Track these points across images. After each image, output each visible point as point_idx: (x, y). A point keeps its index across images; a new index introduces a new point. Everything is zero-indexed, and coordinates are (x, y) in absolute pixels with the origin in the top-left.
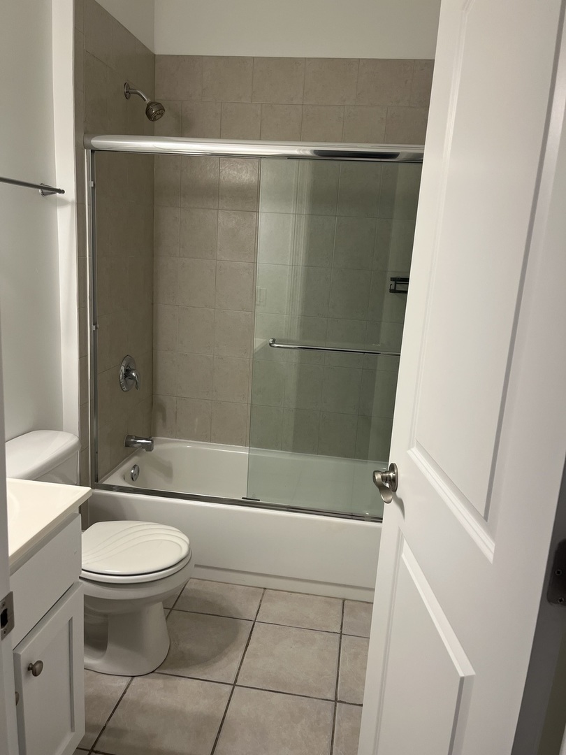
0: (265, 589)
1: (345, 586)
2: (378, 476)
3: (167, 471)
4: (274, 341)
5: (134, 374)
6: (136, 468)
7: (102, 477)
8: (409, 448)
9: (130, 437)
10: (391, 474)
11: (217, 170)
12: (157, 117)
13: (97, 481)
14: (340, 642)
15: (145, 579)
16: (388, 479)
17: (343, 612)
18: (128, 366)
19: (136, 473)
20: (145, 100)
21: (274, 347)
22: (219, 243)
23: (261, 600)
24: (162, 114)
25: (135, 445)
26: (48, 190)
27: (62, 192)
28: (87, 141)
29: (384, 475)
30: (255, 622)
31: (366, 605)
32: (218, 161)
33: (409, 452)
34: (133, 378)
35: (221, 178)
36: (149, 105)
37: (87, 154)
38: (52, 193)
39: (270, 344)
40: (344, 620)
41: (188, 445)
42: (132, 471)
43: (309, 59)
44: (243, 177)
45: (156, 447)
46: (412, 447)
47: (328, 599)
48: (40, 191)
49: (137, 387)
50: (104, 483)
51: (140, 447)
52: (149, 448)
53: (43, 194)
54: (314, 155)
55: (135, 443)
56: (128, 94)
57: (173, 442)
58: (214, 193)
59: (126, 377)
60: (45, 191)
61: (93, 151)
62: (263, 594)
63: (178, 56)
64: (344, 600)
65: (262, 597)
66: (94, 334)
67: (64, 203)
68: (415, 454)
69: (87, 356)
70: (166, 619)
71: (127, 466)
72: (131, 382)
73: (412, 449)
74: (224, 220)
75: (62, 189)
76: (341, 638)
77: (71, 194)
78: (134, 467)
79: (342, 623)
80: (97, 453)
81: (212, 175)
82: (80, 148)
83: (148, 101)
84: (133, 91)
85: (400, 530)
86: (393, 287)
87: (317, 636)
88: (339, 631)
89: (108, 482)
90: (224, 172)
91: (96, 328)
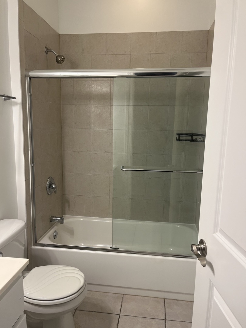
0: (123, 294)
1: (164, 291)
2: (195, 248)
3: (71, 232)
4: (123, 167)
5: (53, 186)
6: (56, 232)
7: (38, 240)
8: (214, 233)
9: (53, 217)
10: (202, 246)
11: (91, 87)
12: (61, 62)
13: (36, 241)
14: (166, 324)
15: (61, 302)
16: (201, 249)
17: (165, 307)
18: (50, 182)
19: (56, 235)
20: (55, 54)
21: (123, 170)
22: (93, 121)
23: (122, 302)
24: (64, 61)
25: (55, 221)
26: (8, 98)
27: (14, 98)
28: (27, 73)
29: (198, 247)
30: (120, 315)
31: (176, 301)
32: (91, 82)
33: (214, 235)
34: (53, 188)
35: (93, 90)
36: (57, 56)
37: (27, 80)
38: (9, 99)
39: (121, 169)
40: (166, 311)
41: (81, 219)
42: (54, 234)
43: (132, 33)
44: (103, 89)
45: (65, 221)
46: (217, 232)
47: (157, 299)
48: (3, 98)
49: (55, 193)
50: (39, 243)
51: (57, 222)
52: (62, 222)
53: (5, 100)
54: (135, 75)
55: (55, 220)
56: (47, 52)
57: (73, 217)
58: (90, 97)
59: (50, 187)
60: (5, 98)
61: (30, 78)
62: (123, 298)
63: (70, 34)
64: (165, 299)
65: (122, 300)
66: (33, 168)
67: (16, 104)
68: (219, 236)
69: (29, 179)
70: (73, 316)
71: (51, 232)
72: (52, 190)
73: (217, 233)
74: (95, 110)
75: (14, 96)
76: (166, 322)
77: (19, 99)
78: (55, 232)
79: (165, 313)
80: (36, 227)
81: (88, 89)
82: (23, 76)
83: (57, 54)
84: (50, 50)
85: (210, 281)
86: (178, 138)
87: (153, 322)
88: (164, 318)
89: (42, 242)
90: (94, 87)
91: (34, 165)
